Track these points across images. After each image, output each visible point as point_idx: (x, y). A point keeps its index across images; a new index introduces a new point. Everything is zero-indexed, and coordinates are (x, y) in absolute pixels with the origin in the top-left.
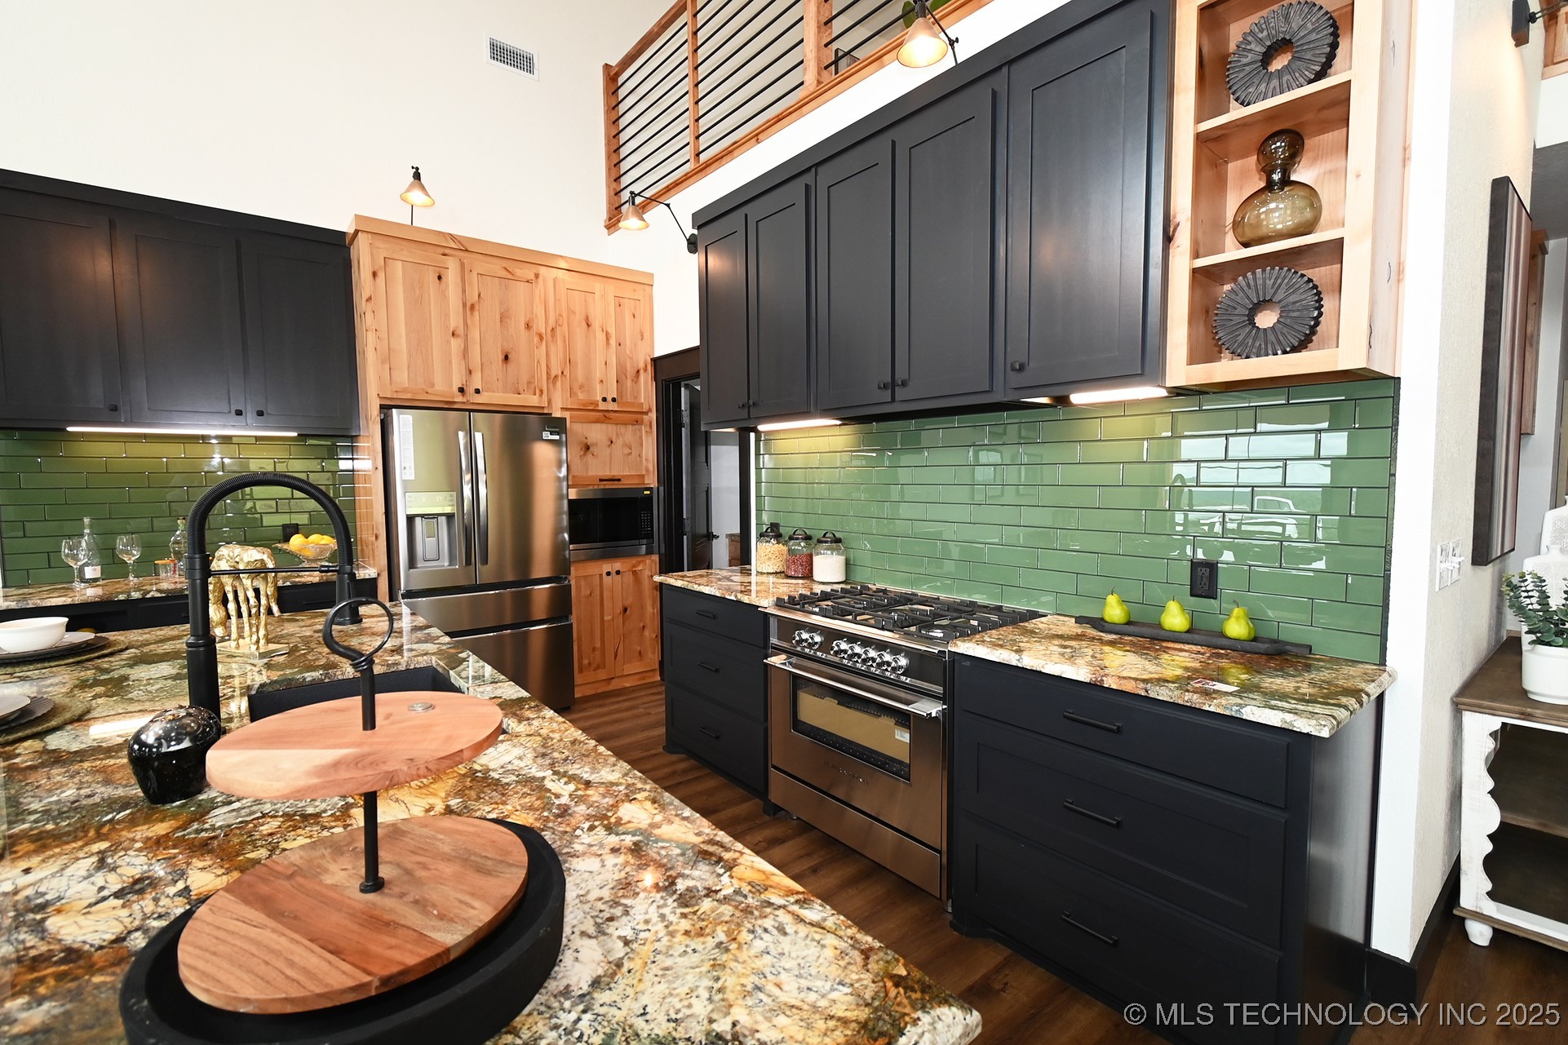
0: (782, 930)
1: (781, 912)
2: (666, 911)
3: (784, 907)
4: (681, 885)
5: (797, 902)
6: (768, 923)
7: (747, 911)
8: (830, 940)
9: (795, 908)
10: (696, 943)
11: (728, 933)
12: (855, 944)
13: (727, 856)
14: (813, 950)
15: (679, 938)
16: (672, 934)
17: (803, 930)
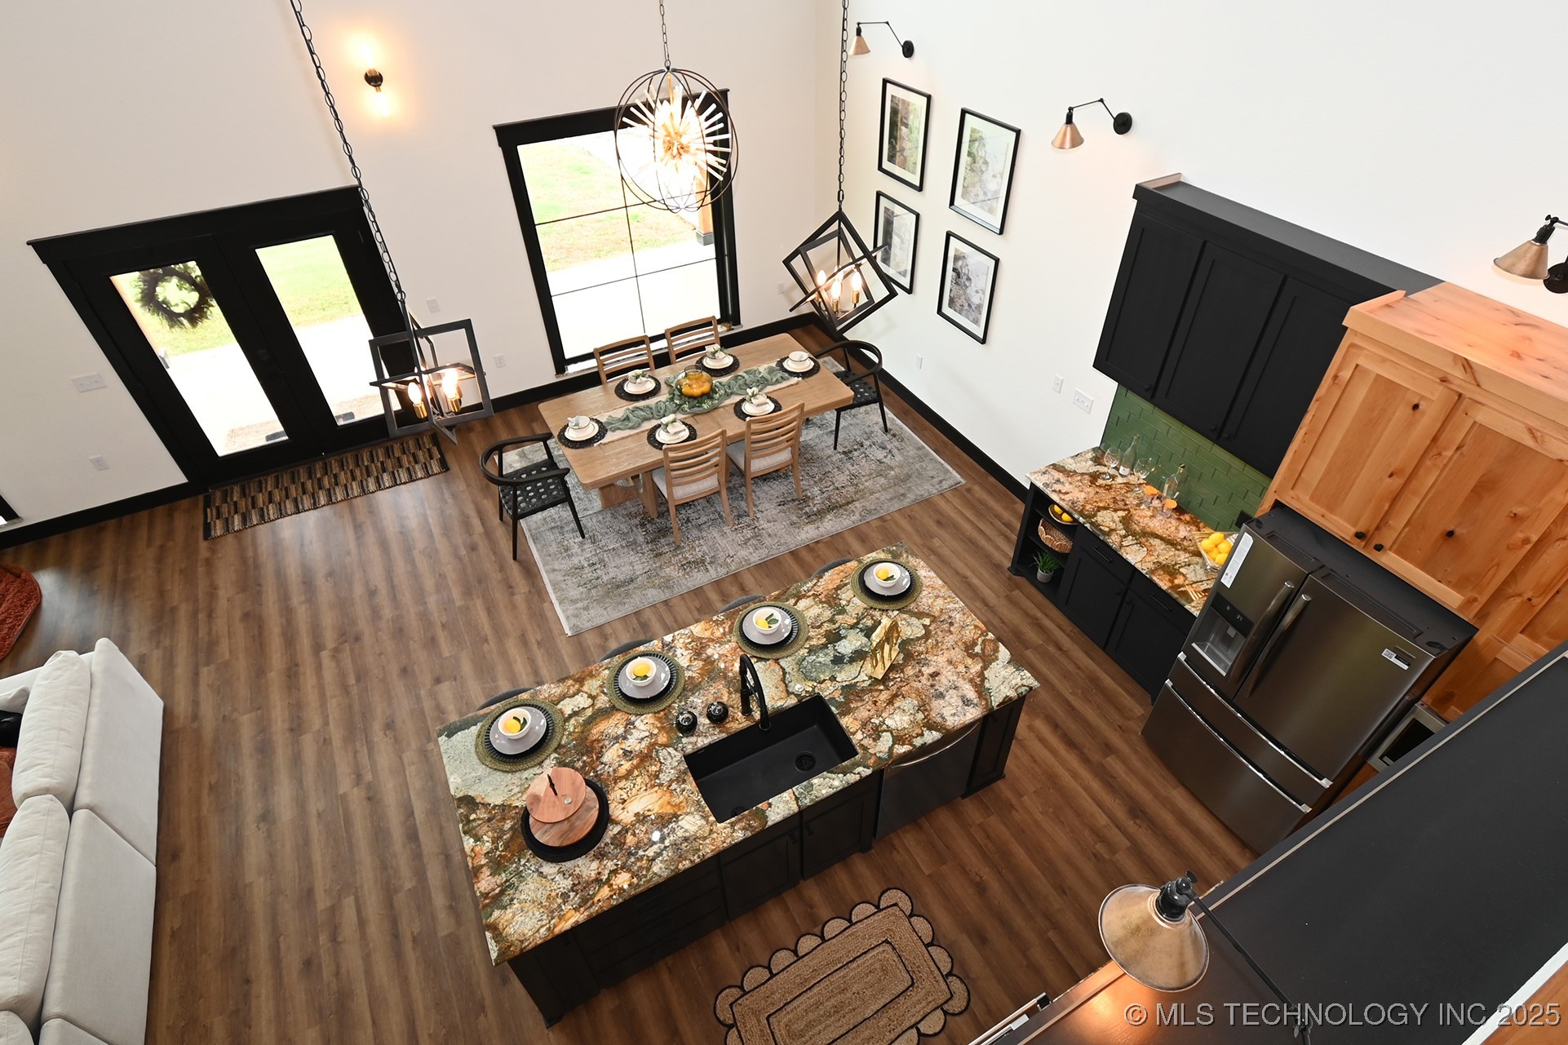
0: (541, 920)
1: (548, 921)
2: (562, 889)
3: (549, 923)
4: (572, 894)
5: (550, 927)
6: (545, 917)
7: (552, 912)
8: (530, 933)
9: (548, 926)
10: (545, 897)
11: (545, 906)
12: (526, 940)
13: (582, 909)
14: (529, 927)
15: (549, 893)
16: (551, 891)
17: (537, 927)
